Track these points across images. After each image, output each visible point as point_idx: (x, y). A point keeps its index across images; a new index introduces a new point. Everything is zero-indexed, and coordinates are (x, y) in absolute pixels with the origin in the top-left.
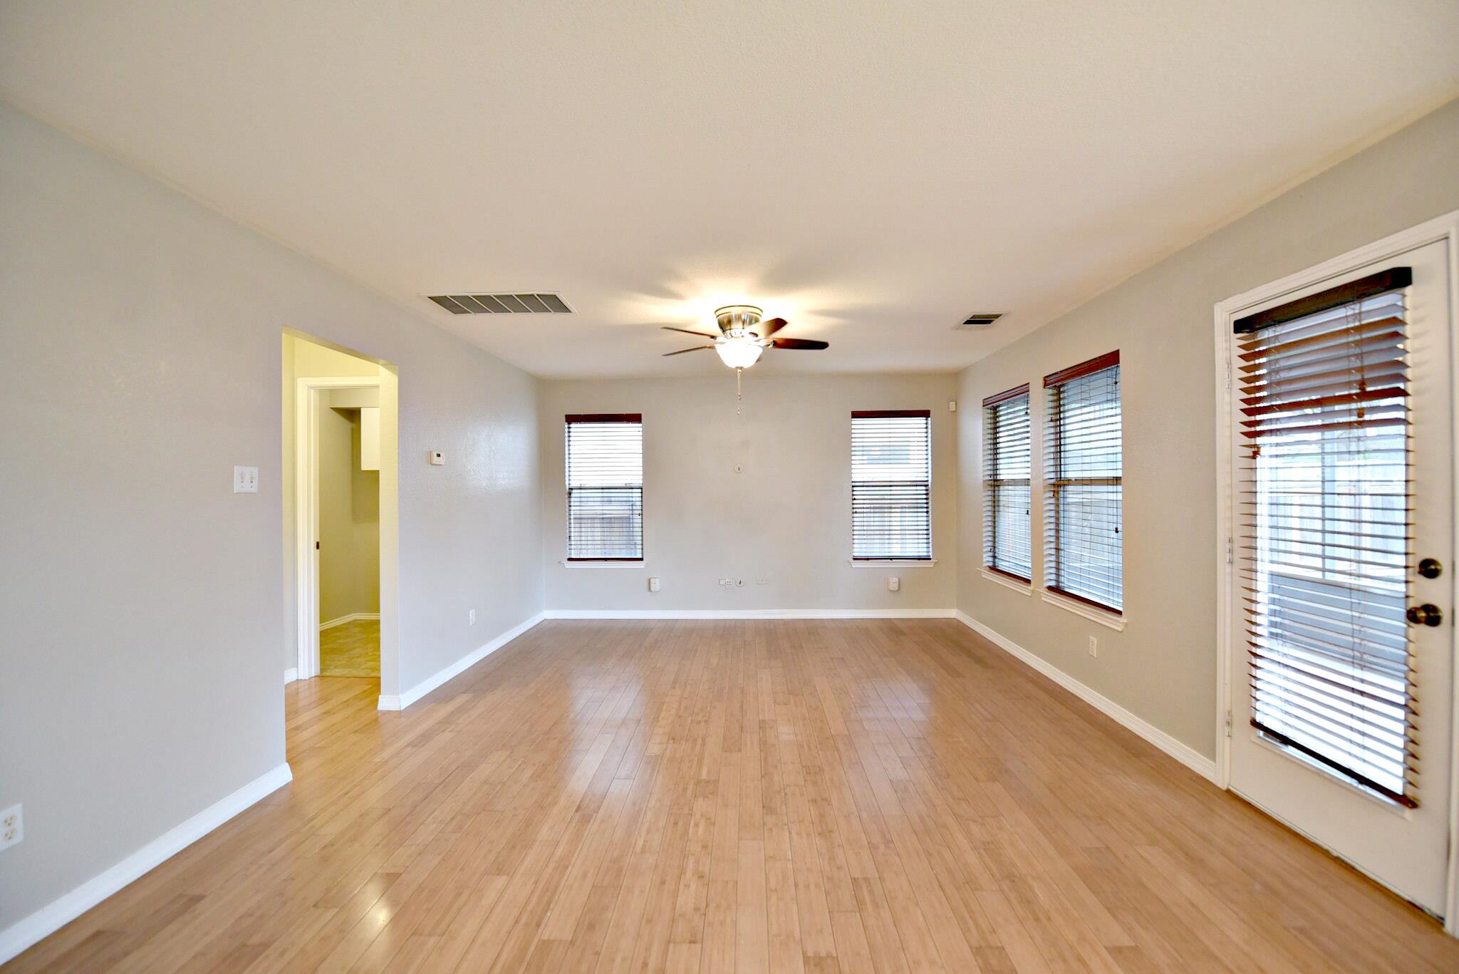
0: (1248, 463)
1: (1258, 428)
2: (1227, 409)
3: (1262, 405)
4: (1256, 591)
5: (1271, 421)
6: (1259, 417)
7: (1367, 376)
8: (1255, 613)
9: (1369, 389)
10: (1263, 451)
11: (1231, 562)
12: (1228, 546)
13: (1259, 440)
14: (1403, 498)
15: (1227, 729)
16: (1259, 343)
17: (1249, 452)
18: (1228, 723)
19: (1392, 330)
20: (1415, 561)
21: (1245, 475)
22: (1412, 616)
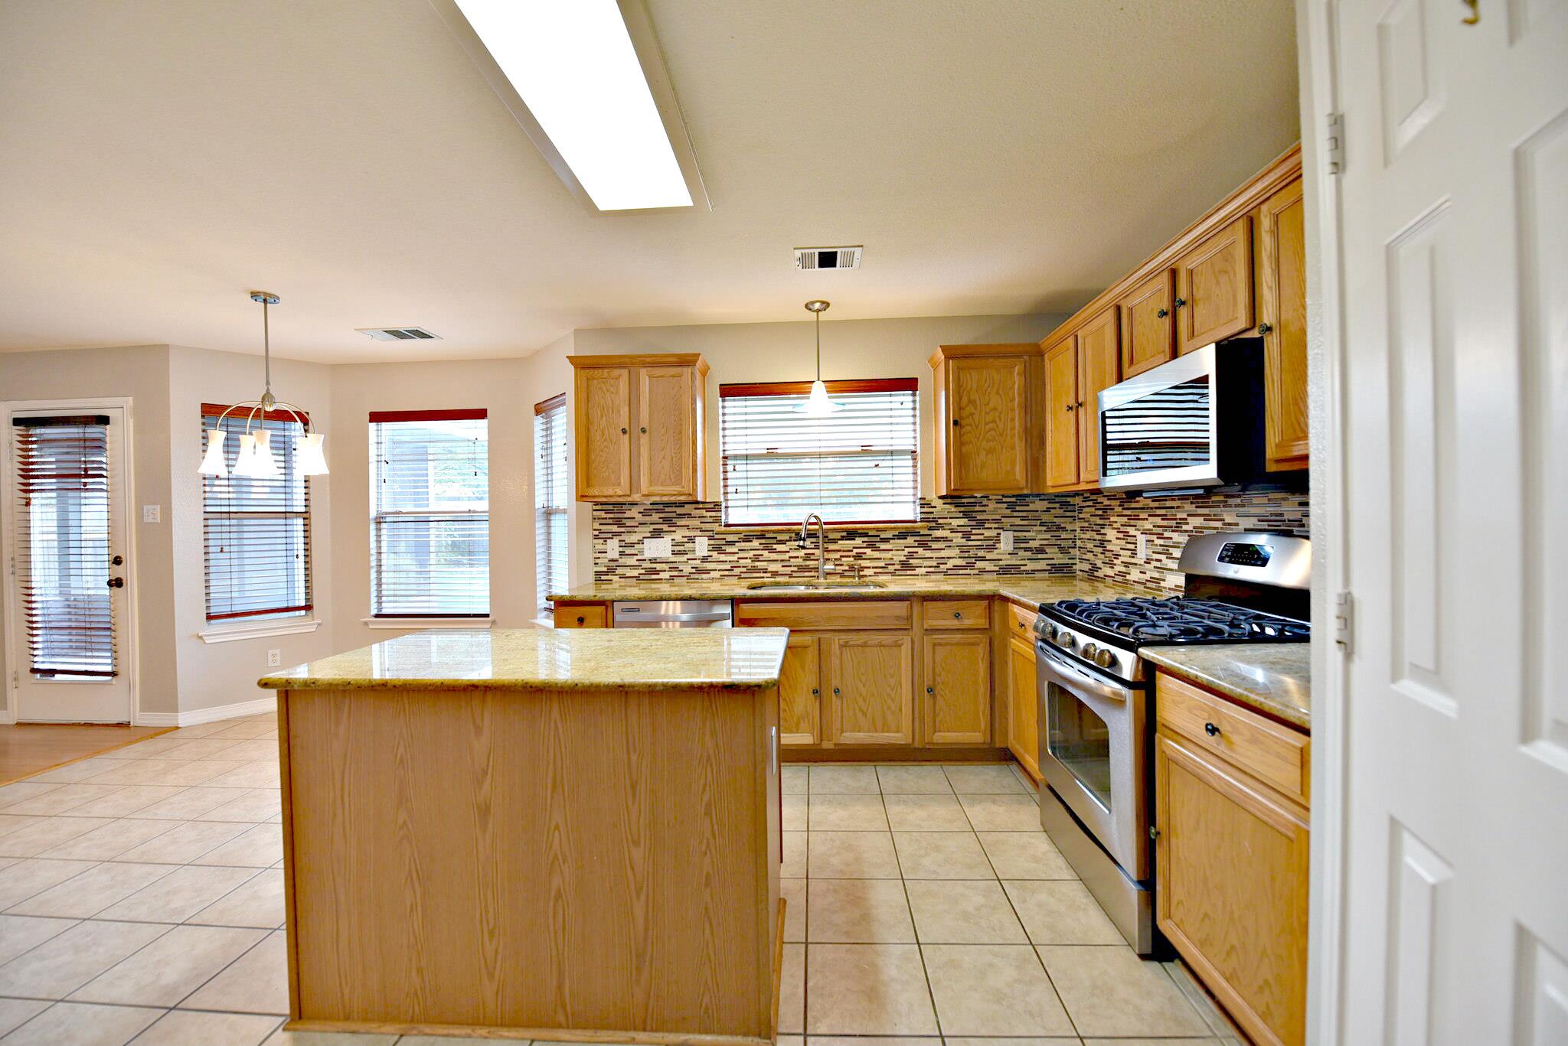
0: (24, 509)
1: (31, 488)
2: (9, 473)
3: (33, 473)
4: (32, 588)
5: (37, 484)
6: (31, 481)
7: (88, 466)
8: (31, 595)
9: (89, 473)
10: (33, 502)
11: (13, 573)
12: (11, 563)
13: (31, 495)
14: (107, 549)
15: (14, 683)
16: (31, 436)
17: (24, 502)
18: (15, 679)
19: (99, 446)
20: (112, 558)
21: (22, 516)
22: (110, 583)
